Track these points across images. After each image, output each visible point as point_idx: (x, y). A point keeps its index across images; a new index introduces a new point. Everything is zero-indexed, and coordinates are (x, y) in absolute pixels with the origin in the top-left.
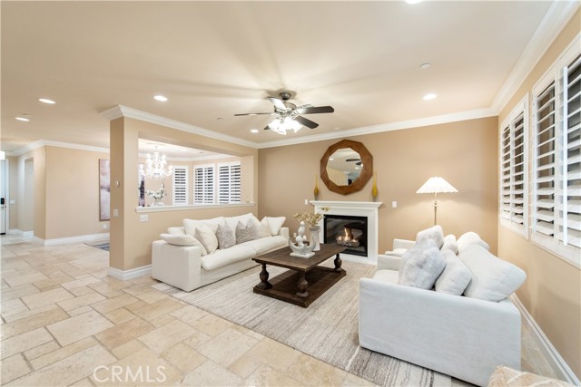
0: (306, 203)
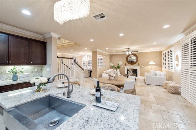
0: (123, 66)
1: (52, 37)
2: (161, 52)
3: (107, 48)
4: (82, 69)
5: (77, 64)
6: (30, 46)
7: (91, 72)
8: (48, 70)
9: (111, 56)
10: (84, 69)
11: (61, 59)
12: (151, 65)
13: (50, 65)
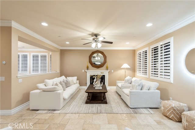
0: (83, 71)
2: (134, 51)
12: (124, 69)
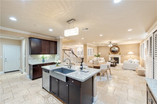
0: (107, 55)
1: (60, 39)
3: (94, 43)
4: (77, 57)
5: (74, 54)
6: (50, 45)
7: (83, 59)
8: (58, 57)
9: (98, 48)
10: (78, 57)
11: (64, 51)
12: (130, 54)
13: (59, 54)
